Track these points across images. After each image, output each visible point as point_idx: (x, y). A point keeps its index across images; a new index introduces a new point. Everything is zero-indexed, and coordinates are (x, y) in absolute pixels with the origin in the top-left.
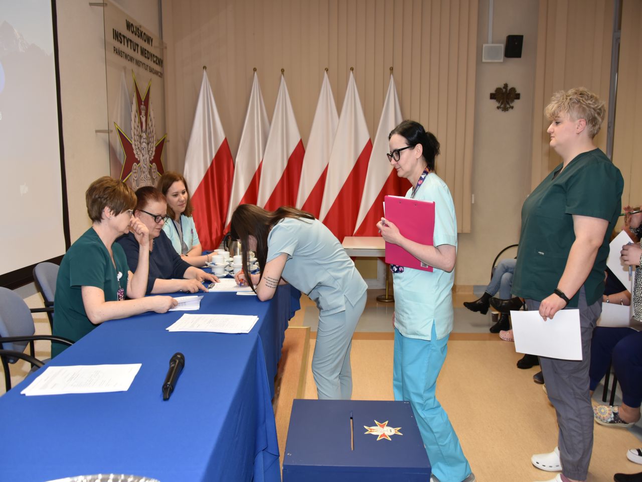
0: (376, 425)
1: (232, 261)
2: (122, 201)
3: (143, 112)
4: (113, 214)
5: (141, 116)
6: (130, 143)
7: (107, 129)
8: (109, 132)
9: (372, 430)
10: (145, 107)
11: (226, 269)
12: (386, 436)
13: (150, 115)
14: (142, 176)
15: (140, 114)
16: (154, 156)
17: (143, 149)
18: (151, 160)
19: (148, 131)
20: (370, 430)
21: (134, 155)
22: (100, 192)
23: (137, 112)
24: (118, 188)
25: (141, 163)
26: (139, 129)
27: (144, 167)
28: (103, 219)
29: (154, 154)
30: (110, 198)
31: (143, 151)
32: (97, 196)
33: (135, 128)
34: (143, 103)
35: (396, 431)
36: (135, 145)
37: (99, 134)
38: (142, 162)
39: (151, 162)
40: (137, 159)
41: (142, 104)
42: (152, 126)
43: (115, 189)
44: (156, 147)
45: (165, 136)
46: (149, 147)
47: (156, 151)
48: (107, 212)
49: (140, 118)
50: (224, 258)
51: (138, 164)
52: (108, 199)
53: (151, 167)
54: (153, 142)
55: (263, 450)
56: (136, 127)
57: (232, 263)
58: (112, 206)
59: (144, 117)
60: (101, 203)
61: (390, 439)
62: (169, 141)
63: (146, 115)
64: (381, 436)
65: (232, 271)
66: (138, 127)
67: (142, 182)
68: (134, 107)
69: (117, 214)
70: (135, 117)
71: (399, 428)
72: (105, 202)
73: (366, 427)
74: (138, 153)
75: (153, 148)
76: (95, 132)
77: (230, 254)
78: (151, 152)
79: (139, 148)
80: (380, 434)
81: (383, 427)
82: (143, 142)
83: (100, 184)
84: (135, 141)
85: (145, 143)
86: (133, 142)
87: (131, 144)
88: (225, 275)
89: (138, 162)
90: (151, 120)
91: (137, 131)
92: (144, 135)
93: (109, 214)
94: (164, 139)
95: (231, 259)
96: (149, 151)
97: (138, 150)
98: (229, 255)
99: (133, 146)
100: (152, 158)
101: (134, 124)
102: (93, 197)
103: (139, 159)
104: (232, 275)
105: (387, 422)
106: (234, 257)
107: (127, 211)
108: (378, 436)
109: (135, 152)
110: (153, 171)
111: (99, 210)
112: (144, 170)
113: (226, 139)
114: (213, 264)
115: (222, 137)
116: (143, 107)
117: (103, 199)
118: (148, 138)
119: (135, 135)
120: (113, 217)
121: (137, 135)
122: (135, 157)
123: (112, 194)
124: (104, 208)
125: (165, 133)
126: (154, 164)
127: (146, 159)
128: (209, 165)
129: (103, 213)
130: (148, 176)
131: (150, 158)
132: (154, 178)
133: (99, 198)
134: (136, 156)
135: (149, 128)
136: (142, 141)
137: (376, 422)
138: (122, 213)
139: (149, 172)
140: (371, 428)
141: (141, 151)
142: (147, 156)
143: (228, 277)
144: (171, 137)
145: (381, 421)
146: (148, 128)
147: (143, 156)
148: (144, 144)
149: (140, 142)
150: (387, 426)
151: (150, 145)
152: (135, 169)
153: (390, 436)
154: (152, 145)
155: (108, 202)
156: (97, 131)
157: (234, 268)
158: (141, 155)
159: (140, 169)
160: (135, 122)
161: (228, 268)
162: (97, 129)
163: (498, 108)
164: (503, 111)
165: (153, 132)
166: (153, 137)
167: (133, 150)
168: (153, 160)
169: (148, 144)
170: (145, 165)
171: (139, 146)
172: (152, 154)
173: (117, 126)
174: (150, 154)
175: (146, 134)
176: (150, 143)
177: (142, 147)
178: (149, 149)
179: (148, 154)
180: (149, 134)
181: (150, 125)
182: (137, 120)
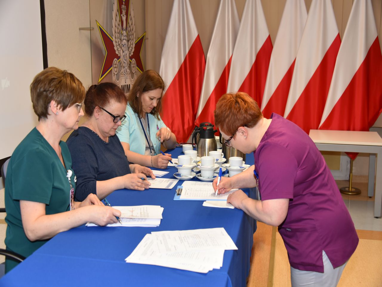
1: (200, 162)
2: (70, 93)
4: (60, 109)
5: (122, 15)
7: (90, 27)
8: (91, 29)
10: (125, 6)
13: (130, 15)
14: (122, 71)
15: (121, 13)
16: (133, 52)
17: (124, 46)
18: (131, 56)
19: (129, 29)
21: (115, 51)
22: (45, 84)
23: (118, 11)
24: (65, 79)
25: (122, 59)
26: (120, 27)
27: (124, 63)
28: (49, 115)
29: (133, 50)
30: (56, 91)
31: (123, 48)
32: (42, 90)
33: (116, 26)
34: (124, 3)
36: (116, 42)
37: (83, 31)
39: (131, 58)
40: (118, 55)
41: (123, 4)
42: (132, 24)
43: (61, 81)
44: (136, 44)
45: (145, 34)
46: (129, 44)
47: (135, 48)
48: (53, 106)
49: (121, 17)
51: (118, 60)
52: (54, 91)
53: (130, 62)
54: (133, 40)
57: (200, 164)
58: (59, 99)
59: (125, 16)
60: (47, 96)
62: (148, 39)
63: (127, 14)
66: (119, 25)
67: (121, 76)
68: (116, 7)
69: (64, 108)
70: (117, 15)
72: (50, 95)
74: (119, 49)
75: (132, 44)
76: (78, 29)
78: (131, 48)
79: (119, 45)
82: (124, 39)
83: (46, 75)
84: (116, 38)
85: (126, 40)
86: (113, 39)
87: (112, 41)
89: (119, 58)
90: (131, 19)
91: (118, 29)
92: (124, 33)
93: (56, 109)
94: (143, 37)
96: (129, 48)
97: (118, 47)
99: (114, 43)
100: (132, 54)
101: (115, 22)
102: (38, 90)
103: (119, 55)
107: (75, 105)
109: (115, 48)
110: (132, 66)
111: (45, 105)
112: (124, 65)
113: (198, 36)
115: (195, 34)
116: (123, 6)
117: (48, 92)
118: (128, 36)
119: (115, 32)
120: (60, 112)
122: (115, 53)
123: (58, 86)
124: (49, 102)
125: (145, 32)
126: (133, 59)
127: (126, 55)
128: (183, 60)
129: (49, 108)
130: (128, 70)
131: (130, 54)
132: (134, 72)
133: (44, 91)
134: (117, 52)
135: (130, 27)
138: (69, 107)
139: (129, 67)
141: (121, 48)
142: (127, 52)
144: (149, 35)
146: (128, 26)
147: (123, 52)
148: (124, 41)
149: (121, 39)
151: (130, 42)
152: (116, 64)
154: (132, 42)
155: (55, 95)
156: (80, 29)
157: (201, 169)
158: (122, 51)
159: (121, 64)
160: (116, 20)
161: (195, 170)
162: (80, 27)
165: (133, 30)
166: (133, 35)
167: (113, 46)
168: (132, 55)
169: (128, 41)
170: (125, 60)
171: (120, 43)
172: (131, 50)
173: (98, 24)
174: (130, 50)
175: (126, 32)
176: (130, 41)
177: (122, 44)
178: (129, 46)
179: (128, 50)
180: (129, 32)
181: (130, 23)
182: (118, 19)
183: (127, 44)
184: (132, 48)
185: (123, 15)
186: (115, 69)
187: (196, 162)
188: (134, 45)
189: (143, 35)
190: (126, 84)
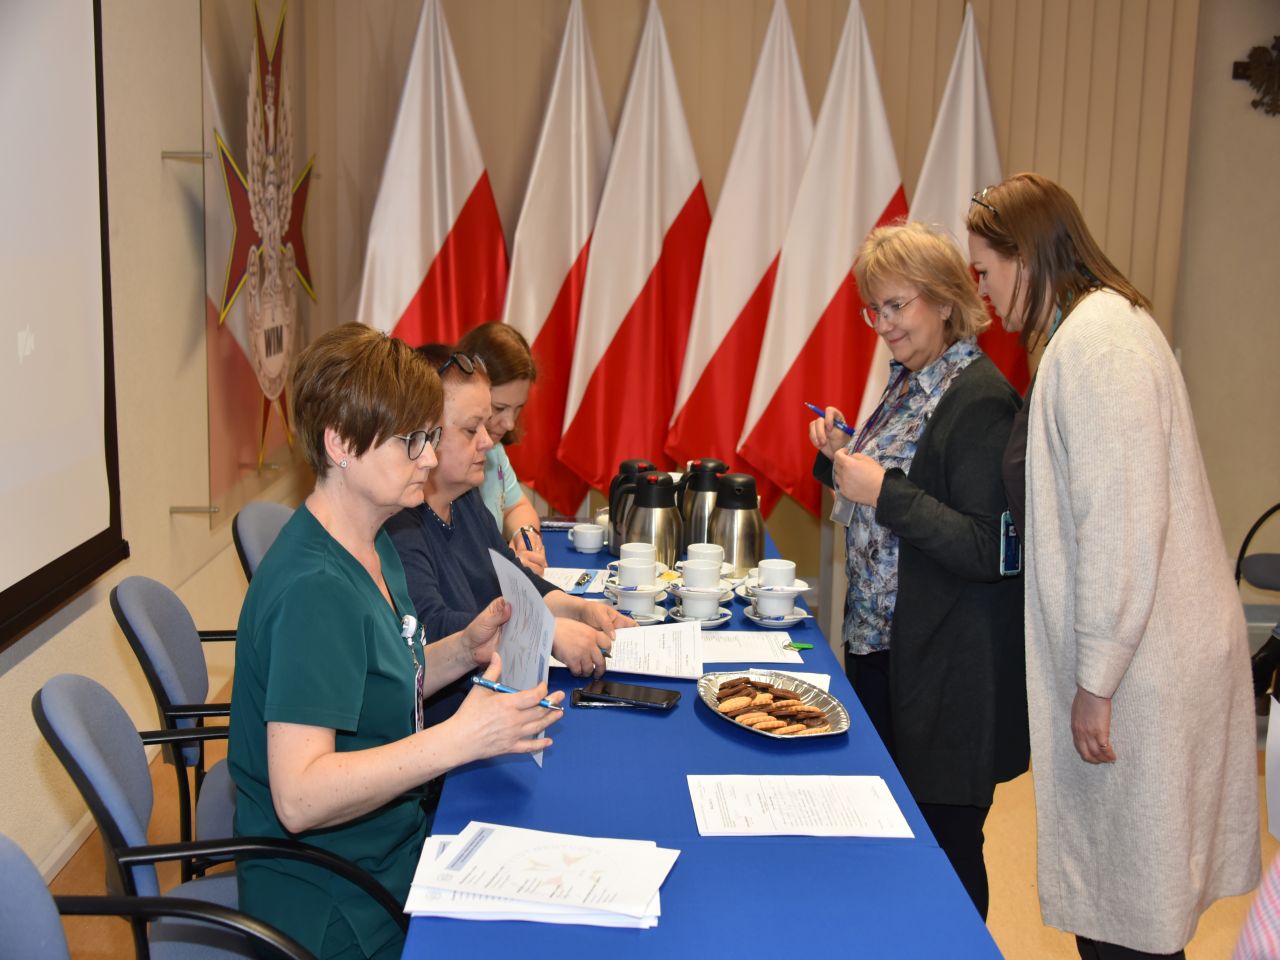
3: (270, 100)
4: (350, 449)
5: (266, 107)
6: (244, 187)
7: (200, 150)
8: (204, 157)
10: (273, 79)
13: (283, 104)
14: (266, 283)
15: (265, 101)
16: (290, 224)
17: (269, 204)
18: (283, 234)
19: (280, 149)
21: (252, 222)
23: (258, 94)
25: (266, 247)
26: (262, 147)
27: (271, 257)
29: (289, 215)
31: (268, 210)
33: (254, 144)
34: (270, 68)
36: (254, 194)
37: (168, 161)
38: (266, 241)
39: (284, 241)
40: (257, 233)
41: (268, 72)
42: (286, 133)
44: (294, 197)
45: (313, 162)
46: (281, 196)
47: (293, 208)
48: (331, 444)
49: (265, 113)
51: (258, 248)
53: (283, 254)
54: (289, 182)
56: (256, 139)
59: (272, 107)
62: (318, 176)
63: (276, 102)
66: (260, 138)
67: (265, 298)
68: (254, 81)
70: (255, 109)
74: (261, 216)
75: (288, 196)
76: (159, 157)
78: (283, 211)
79: (260, 200)
82: (270, 183)
84: (254, 180)
85: (274, 184)
86: (249, 185)
87: (245, 192)
89: (259, 243)
90: (285, 118)
91: (258, 151)
92: (271, 162)
93: (338, 450)
94: (310, 170)
96: (279, 210)
97: (259, 207)
99: (250, 196)
100: (286, 227)
101: (253, 130)
103: (260, 235)
109: (253, 214)
110: (286, 265)
112: (270, 265)
113: (485, 177)
115: (474, 169)
116: (269, 78)
118: (280, 169)
119: (253, 163)
120: (351, 459)
121: (259, 164)
122: (252, 228)
125: (312, 154)
126: (289, 244)
127: (274, 232)
130: (279, 281)
131: (282, 227)
132: (290, 285)
134: (256, 227)
135: (282, 141)
136: (267, 179)
139: (280, 271)
141: (264, 210)
142: (276, 223)
144: (322, 163)
146: (278, 141)
147: (269, 223)
148: (271, 188)
149: (264, 185)
151: (281, 191)
152: (253, 265)
154: (286, 190)
156: (166, 156)
158: (265, 223)
159: (263, 262)
160: (254, 125)
162: (165, 149)
163: (1255, 104)
164: (1267, 112)
165: (288, 151)
166: (288, 167)
167: (249, 207)
168: (287, 233)
169: (278, 187)
170: (273, 249)
171: (261, 195)
172: (285, 216)
173: (219, 141)
174: (282, 217)
175: (275, 159)
176: (283, 187)
177: (267, 200)
178: (280, 203)
179: (279, 216)
180: (280, 160)
181: (283, 132)
182: (259, 120)
183: (275, 196)
184: (287, 209)
185: (269, 108)
186: (253, 280)
188: (290, 200)
189: (308, 168)
190: (274, 325)
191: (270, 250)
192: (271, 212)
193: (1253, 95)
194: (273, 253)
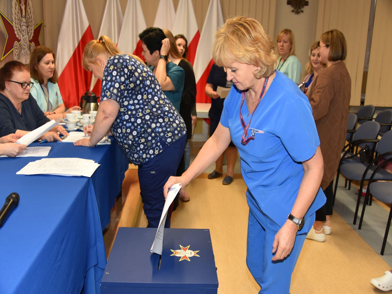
0: (180, 249)
1: (82, 119)
3: (23, 2)
5: (21, 5)
9: (177, 253)
11: (77, 124)
12: (186, 258)
13: (29, 5)
14: (22, 52)
15: (20, 2)
16: (33, 37)
17: (23, 31)
18: (30, 39)
19: (28, 17)
20: (175, 253)
23: (17, 1)
25: (22, 42)
26: (20, 15)
27: (24, 45)
31: (23, 33)
33: (15, 14)
35: (195, 253)
36: (16, 27)
39: (30, 41)
40: (18, 38)
42: (30, 13)
44: (35, 30)
45: (43, 21)
46: (29, 29)
47: (34, 33)
49: (20, 6)
50: (75, 116)
51: (18, 42)
53: (29, 44)
54: (32, 26)
55: (94, 266)
56: (17, 13)
57: (82, 120)
59: (24, 5)
61: (189, 260)
62: (45, 26)
63: (26, 4)
64: (183, 257)
65: (82, 126)
67: (22, 56)
70: (16, 5)
71: (198, 251)
73: (172, 250)
74: (19, 34)
75: (31, 30)
77: (82, 113)
78: (30, 33)
79: (19, 30)
80: (182, 256)
81: (185, 250)
84: (16, 24)
85: (25, 26)
86: (14, 25)
87: (12, 27)
88: (76, 129)
89: (19, 41)
90: (30, 8)
91: (18, 16)
92: (24, 20)
94: (42, 24)
95: (81, 117)
96: (28, 33)
97: (18, 31)
98: (80, 114)
99: (14, 28)
100: (31, 38)
103: (19, 39)
104: (82, 129)
105: (189, 246)
106: (84, 115)
108: (181, 257)
109: (16, 33)
110: (32, 48)
112: (24, 47)
113: (89, 26)
114: (66, 120)
115: (86, 24)
118: (27, 22)
119: (15, 19)
121: (18, 19)
125: (43, 18)
126: (33, 43)
127: (26, 39)
128: (76, 45)
130: (28, 52)
131: (29, 38)
134: (17, 36)
135: (28, 15)
136: (22, 24)
137: (181, 246)
139: (29, 49)
140: (176, 251)
141: (21, 32)
142: (27, 36)
143: (78, 130)
144: (47, 23)
145: (185, 246)
147: (23, 36)
148: (24, 27)
149: (20, 25)
150: (188, 249)
152: (16, 46)
153: (190, 258)
157: (83, 124)
158: (22, 36)
159: (21, 46)
160: (16, 9)
161: (79, 124)
163: (293, 11)
164: (296, 13)
165: (31, 18)
166: (32, 22)
167: (14, 31)
168: (31, 39)
169: (27, 27)
170: (26, 43)
171: (19, 28)
172: (31, 35)
174: (29, 35)
175: (25, 19)
176: (29, 27)
177: (22, 30)
178: (28, 31)
179: (28, 35)
180: (28, 20)
181: (29, 12)
182: (17, 7)
183: (26, 29)
184: (31, 33)
185: (22, 5)
186: (16, 50)
187: (80, 119)
188: (33, 31)
189: (41, 23)
190: (27, 63)
191: (24, 43)
192: (24, 33)
193: (292, 9)
194: (25, 44)
